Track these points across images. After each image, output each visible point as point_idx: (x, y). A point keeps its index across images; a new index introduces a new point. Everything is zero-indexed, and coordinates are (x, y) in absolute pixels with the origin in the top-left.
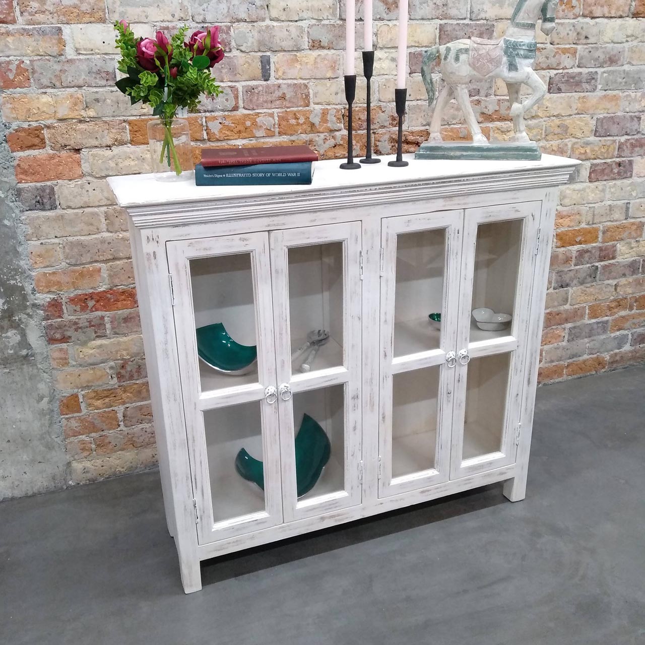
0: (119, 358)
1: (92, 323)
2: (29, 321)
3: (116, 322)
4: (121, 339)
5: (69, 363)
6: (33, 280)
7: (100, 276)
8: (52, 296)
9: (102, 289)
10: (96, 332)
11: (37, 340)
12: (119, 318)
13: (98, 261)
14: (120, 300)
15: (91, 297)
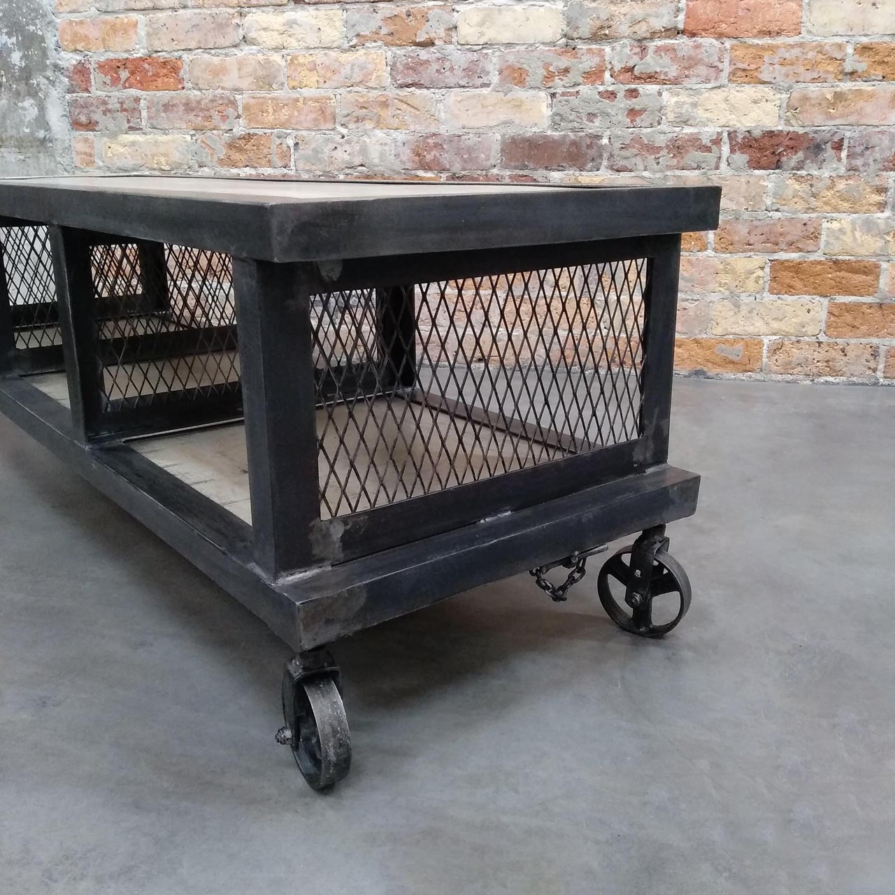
0: (156, 166)
1: (125, 106)
2: (50, 91)
3: (153, 109)
4: (160, 138)
5: (94, 162)
6: (57, 30)
7: (136, 32)
8: (79, 58)
9: (138, 55)
10: (129, 121)
11: (58, 120)
12: (158, 103)
13: (134, 10)
14: (161, 74)
15: (124, 65)
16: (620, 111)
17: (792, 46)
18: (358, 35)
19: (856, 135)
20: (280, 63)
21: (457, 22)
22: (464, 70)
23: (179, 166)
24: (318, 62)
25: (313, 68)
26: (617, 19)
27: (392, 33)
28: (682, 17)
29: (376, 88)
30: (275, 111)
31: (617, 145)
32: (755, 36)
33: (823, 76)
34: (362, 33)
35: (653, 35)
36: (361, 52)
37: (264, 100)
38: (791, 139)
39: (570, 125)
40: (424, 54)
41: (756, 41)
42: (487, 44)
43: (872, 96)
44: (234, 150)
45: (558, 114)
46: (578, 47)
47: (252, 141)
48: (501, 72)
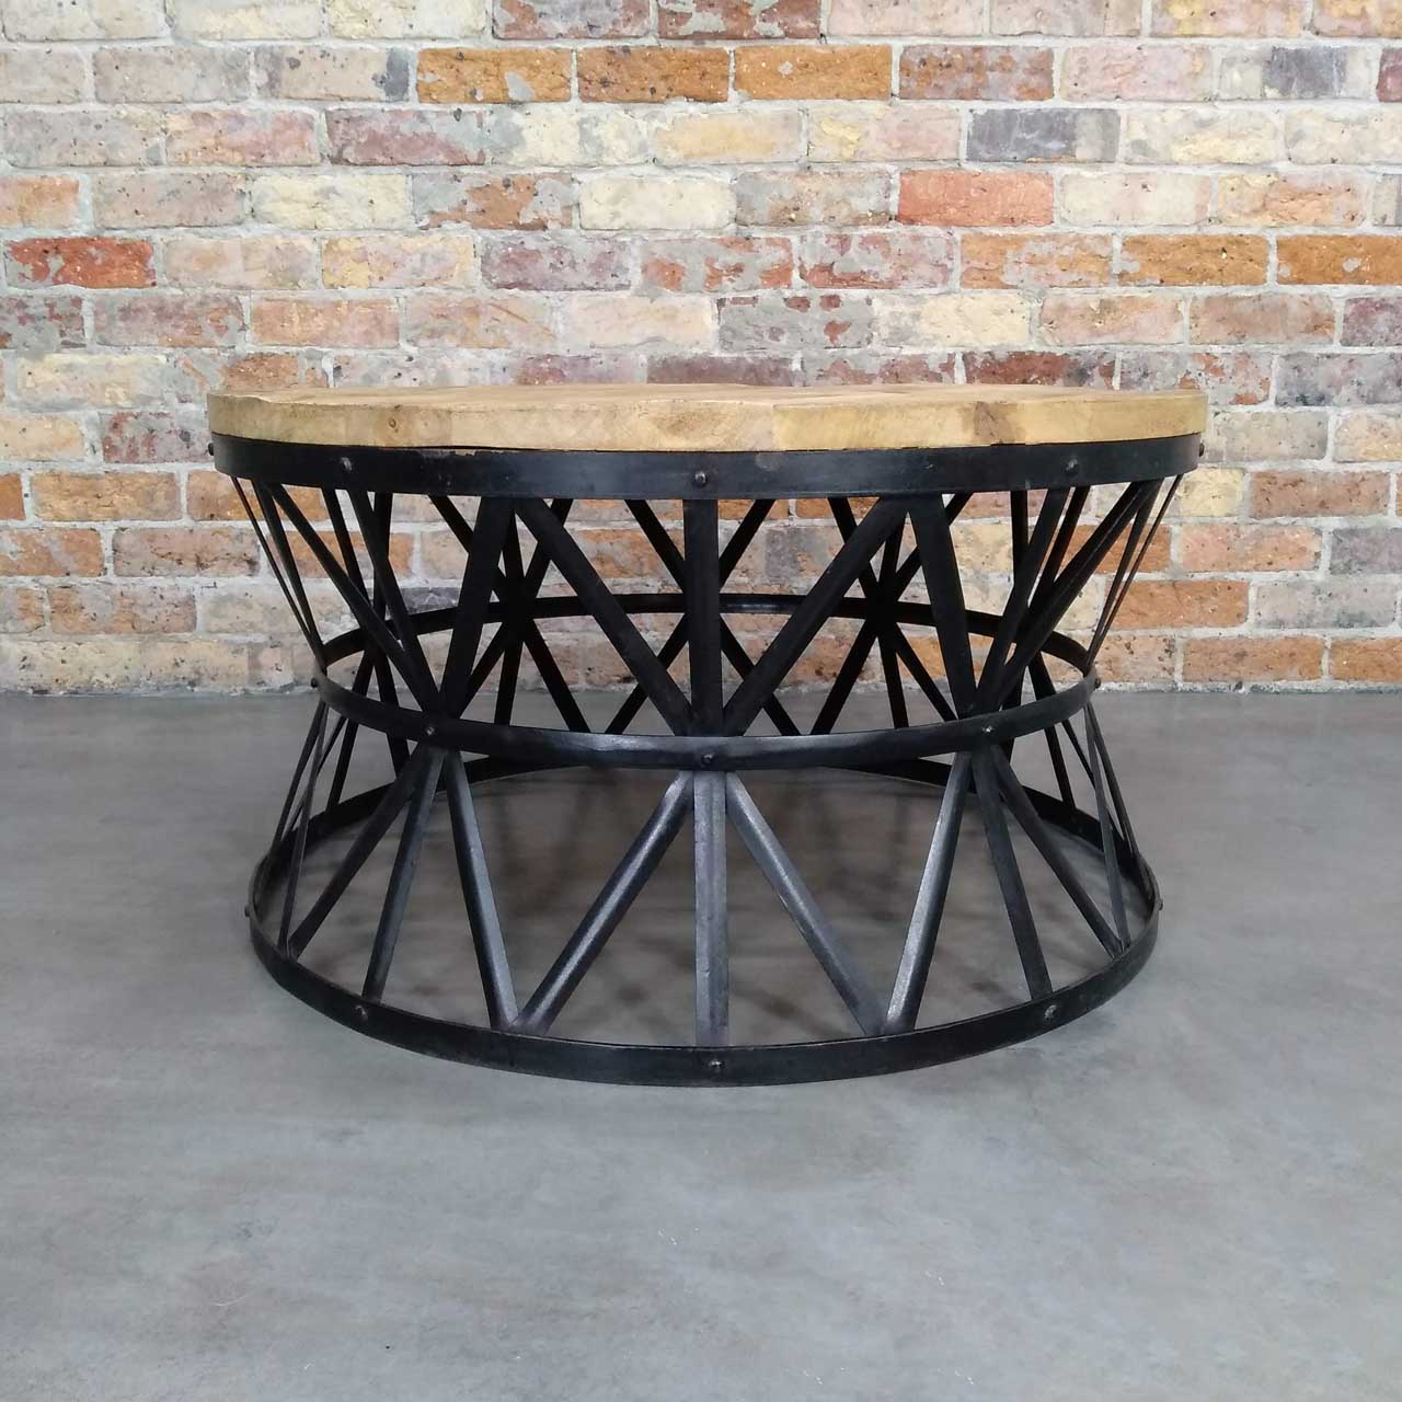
0: (108, 402)
1: (56, 311)
3: (105, 316)
4: (114, 359)
5: (4, 396)
7: (76, 200)
9: (81, 234)
10: (62, 334)
12: (112, 305)
13: (72, 165)
14: (117, 264)
15: (56, 248)
16: (815, 326)
17: (1043, 239)
18: (432, 212)
19: (1130, 357)
20: (310, 249)
21: (579, 196)
22: (591, 265)
23: (147, 400)
24: (370, 249)
25: (363, 258)
26: (807, 198)
27: (483, 211)
28: (895, 197)
29: (461, 289)
30: (302, 320)
31: (813, 372)
32: (992, 225)
33: (1084, 278)
34: (437, 210)
35: (858, 221)
36: (436, 235)
37: (285, 303)
38: (1046, 362)
39: (745, 345)
40: (531, 241)
41: (994, 231)
42: (623, 228)
43: (1149, 305)
44: (237, 378)
45: (729, 329)
46: (754, 236)
47: (266, 363)
48: (645, 270)
